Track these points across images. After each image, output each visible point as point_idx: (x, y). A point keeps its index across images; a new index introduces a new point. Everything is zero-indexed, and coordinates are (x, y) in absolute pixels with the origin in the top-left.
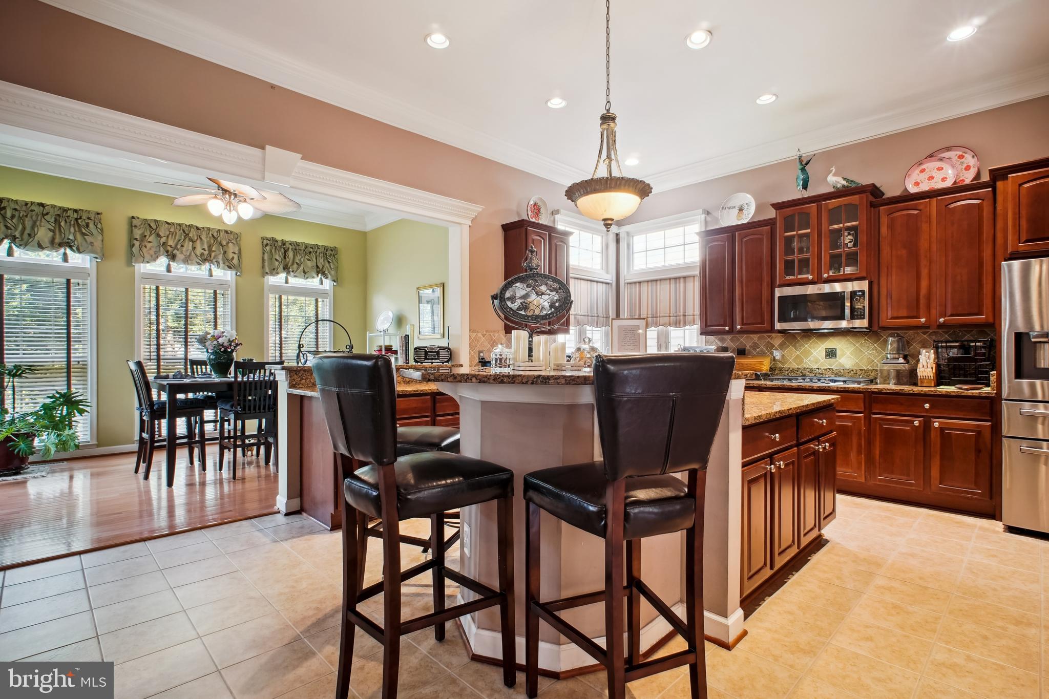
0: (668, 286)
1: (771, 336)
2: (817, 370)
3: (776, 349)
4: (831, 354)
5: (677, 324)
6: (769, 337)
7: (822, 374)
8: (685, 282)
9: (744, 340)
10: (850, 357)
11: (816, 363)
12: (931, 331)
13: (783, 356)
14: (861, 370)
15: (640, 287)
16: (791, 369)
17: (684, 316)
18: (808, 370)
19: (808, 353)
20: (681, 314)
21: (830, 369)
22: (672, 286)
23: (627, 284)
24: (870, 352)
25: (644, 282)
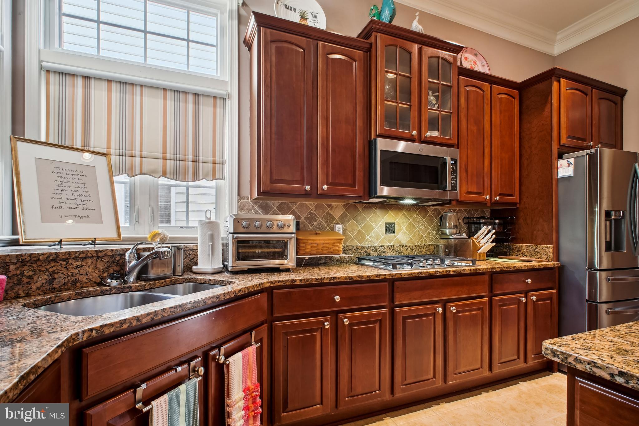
0: (161, 102)
1: (331, 205)
2: (381, 248)
3: (338, 223)
4: (390, 229)
5: (177, 174)
6: (329, 206)
7: (385, 252)
8: (196, 103)
9: (297, 208)
10: (406, 233)
11: (377, 239)
12: (458, 209)
13: (344, 231)
14: (416, 246)
15: (87, 88)
16: (355, 248)
17: (196, 161)
18: (372, 248)
19: (369, 229)
20: (190, 157)
21: (391, 246)
22: (170, 104)
23: (48, 71)
24: (420, 228)
25: (99, 79)
